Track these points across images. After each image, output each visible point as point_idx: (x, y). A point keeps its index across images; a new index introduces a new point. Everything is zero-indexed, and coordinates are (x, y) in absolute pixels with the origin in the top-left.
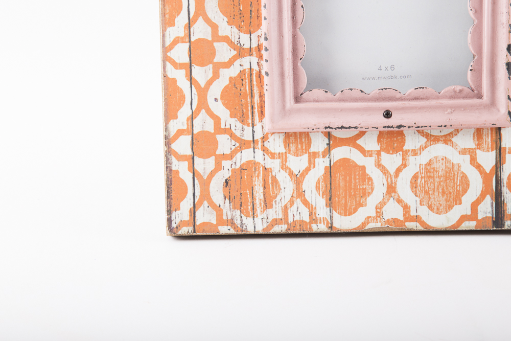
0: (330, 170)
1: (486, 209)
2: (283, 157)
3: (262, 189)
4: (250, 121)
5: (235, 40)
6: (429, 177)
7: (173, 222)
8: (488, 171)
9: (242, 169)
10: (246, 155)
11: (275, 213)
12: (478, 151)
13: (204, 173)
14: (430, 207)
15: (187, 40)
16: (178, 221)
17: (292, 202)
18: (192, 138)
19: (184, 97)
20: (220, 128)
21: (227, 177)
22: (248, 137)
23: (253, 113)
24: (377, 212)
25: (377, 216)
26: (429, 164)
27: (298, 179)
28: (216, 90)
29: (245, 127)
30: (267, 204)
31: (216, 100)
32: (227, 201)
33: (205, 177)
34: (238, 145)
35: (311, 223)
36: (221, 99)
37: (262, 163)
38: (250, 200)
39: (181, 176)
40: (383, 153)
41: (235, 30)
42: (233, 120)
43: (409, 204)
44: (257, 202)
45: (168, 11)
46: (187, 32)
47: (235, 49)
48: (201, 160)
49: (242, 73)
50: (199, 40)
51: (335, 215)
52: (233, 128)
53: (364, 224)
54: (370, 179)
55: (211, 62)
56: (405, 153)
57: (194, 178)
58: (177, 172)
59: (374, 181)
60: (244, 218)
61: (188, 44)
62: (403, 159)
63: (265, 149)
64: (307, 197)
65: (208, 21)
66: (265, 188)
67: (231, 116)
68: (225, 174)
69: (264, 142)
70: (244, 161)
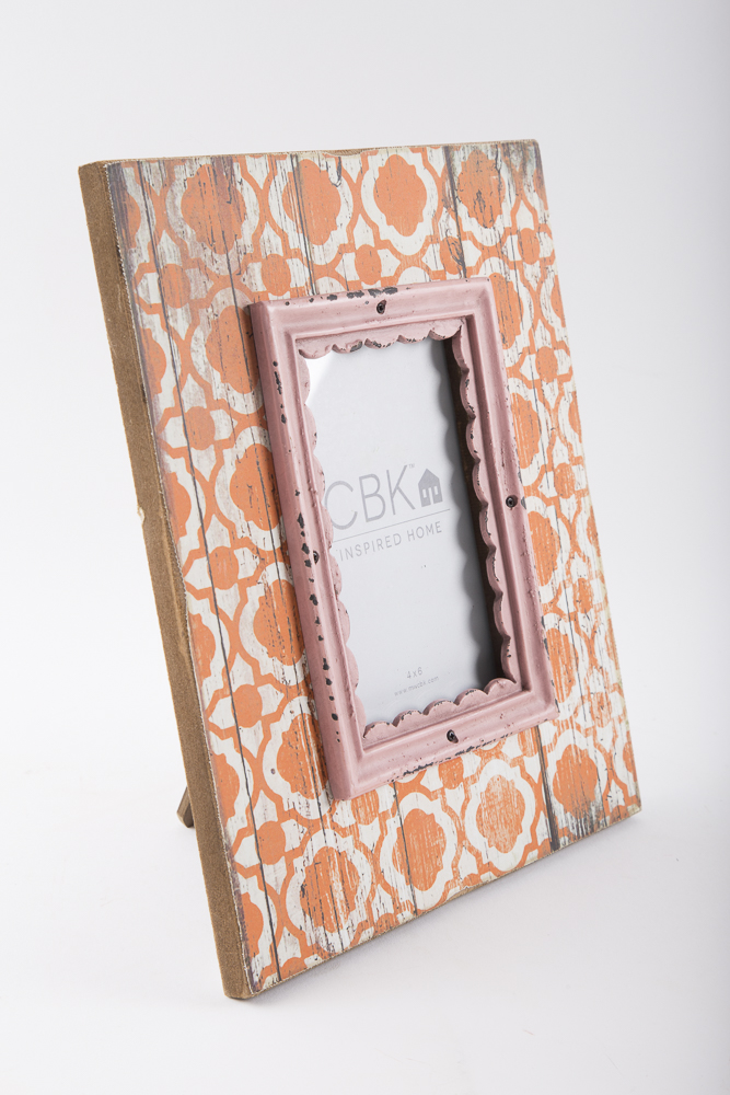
0: (402, 831)
1: (543, 832)
2: (353, 830)
3: (340, 884)
4: (313, 791)
5: (279, 677)
6: (491, 807)
7: (254, 975)
8: (536, 782)
9: (316, 863)
10: (317, 842)
11: (358, 915)
12: (525, 758)
13: (277, 885)
14: (498, 847)
15: (228, 692)
16: (259, 970)
17: (373, 892)
18: (256, 837)
19: (237, 778)
20: (284, 812)
21: (302, 882)
22: (315, 815)
23: (314, 777)
24: (454, 872)
25: (455, 878)
26: (488, 790)
27: (373, 856)
28: (270, 759)
29: (310, 801)
30: (350, 906)
31: (273, 771)
32: (308, 917)
33: (279, 892)
34: (306, 830)
35: (396, 913)
36: (278, 768)
37: (335, 847)
38: (331, 906)
39: (253, 900)
40: (446, 790)
41: (278, 663)
42: (296, 794)
43: (480, 850)
44: (339, 906)
45: (200, 655)
46: (226, 680)
47: (281, 691)
48: (271, 866)
49: (294, 722)
50: (242, 688)
51: (417, 891)
52: (297, 809)
53: (445, 894)
54: (441, 829)
55: (259, 717)
56: (466, 782)
57: (267, 898)
58: (247, 895)
59: (445, 831)
60: (329, 934)
61: (230, 698)
62: (466, 791)
63: (335, 827)
64: (386, 878)
65: (247, 657)
66: (343, 882)
67: (293, 791)
68: (299, 878)
69: (331, 816)
70: (316, 851)
